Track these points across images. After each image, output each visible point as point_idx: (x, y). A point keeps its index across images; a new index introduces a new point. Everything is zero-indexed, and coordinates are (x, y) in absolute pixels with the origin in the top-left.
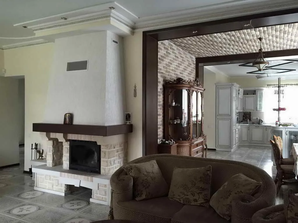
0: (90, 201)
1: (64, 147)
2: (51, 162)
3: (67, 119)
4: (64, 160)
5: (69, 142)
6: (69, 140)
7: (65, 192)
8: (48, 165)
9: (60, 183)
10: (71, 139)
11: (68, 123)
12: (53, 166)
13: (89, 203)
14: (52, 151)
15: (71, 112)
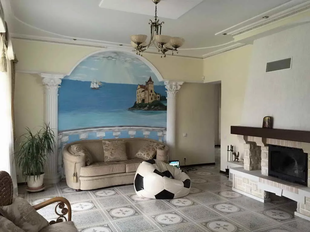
0: (295, 215)
1: (262, 151)
2: (249, 165)
3: (267, 123)
4: (263, 166)
5: (268, 147)
6: (269, 144)
7: (264, 199)
8: (245, 169)
9: (258, 188)
10: (270, 144)
11: (267, 127)
12: (250, 170)
13: (293, 216)
14: (250, 155)
15: (271, 115)
